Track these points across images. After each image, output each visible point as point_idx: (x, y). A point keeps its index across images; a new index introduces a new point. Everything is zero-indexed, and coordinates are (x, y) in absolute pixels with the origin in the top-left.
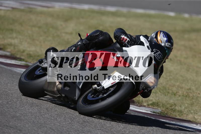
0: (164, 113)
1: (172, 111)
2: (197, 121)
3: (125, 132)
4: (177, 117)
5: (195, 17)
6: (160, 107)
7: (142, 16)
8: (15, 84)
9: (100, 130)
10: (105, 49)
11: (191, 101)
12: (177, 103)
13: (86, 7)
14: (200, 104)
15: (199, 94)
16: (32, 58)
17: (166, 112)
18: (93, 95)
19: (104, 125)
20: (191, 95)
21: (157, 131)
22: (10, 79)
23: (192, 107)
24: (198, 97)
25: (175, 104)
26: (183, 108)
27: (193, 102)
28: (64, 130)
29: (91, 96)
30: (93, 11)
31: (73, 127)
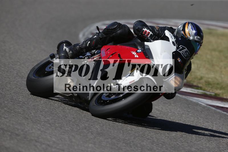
8: (190, 114)
10: (127, 43)
16: (210, 86)
22: (185, 109)
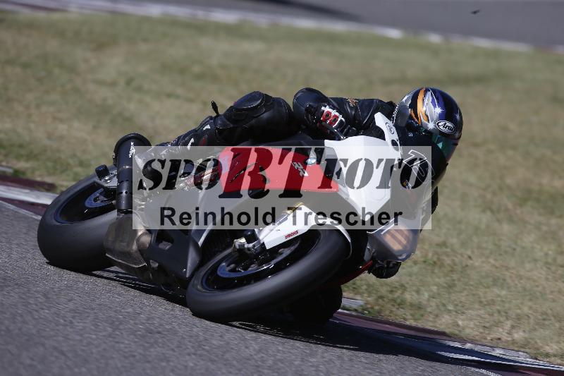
0: (370, 310)
1: (393, 305)
2: (462, 335)
3: (263, 361)
4: (408, 323)
5: (458, 42)
6: (361, 294)
7: (311, 37)
9: (193, 356)
11: (448, 278)
12: (408, 283)
13: (155, 10)
14: (472, 285)
15: (470, 257)
16: (3, 151)
17: (377, 308)
18: (232, 266)
19: (203, 343)
20: (448, 261)
21: (351, 360)
23: (450, 293)
24: (467, 266)
25: (402, 286)
26: (426, 295)
27: (454, 280)
28: (92, 353)
29: (229, 268)
30: (174, 22)
31: (117, 345)
